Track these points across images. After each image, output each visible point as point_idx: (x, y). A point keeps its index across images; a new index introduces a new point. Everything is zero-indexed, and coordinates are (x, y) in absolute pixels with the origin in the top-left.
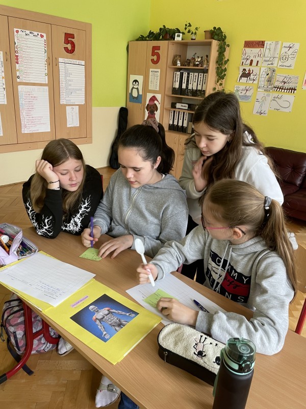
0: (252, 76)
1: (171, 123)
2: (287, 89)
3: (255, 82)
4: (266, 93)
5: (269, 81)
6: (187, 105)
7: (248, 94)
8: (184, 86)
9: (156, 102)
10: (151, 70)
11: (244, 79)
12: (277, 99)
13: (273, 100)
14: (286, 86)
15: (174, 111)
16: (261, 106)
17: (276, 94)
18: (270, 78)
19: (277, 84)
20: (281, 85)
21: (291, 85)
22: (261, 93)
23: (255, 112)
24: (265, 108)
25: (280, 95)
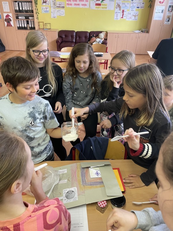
0: (47, 3)
1: (18, 26)
3: (49, 5)
4: (54, 9)
5: (54, 4)
6: (24, 17)
7: (48, 10)
8: (21, 9)
9: (9, 17)
10: (3, 2)
11: (44, 4)
12: (59, 11)
14: (61, 6)
15: (19, 20)
16: (54, 15)
17: (58, 9)
18: (54, 3)
19: (57, 5)
20: (59, 6)
21: (63, 6)
22: (52, 10)
23: (52, 17)
24: (56, 15)
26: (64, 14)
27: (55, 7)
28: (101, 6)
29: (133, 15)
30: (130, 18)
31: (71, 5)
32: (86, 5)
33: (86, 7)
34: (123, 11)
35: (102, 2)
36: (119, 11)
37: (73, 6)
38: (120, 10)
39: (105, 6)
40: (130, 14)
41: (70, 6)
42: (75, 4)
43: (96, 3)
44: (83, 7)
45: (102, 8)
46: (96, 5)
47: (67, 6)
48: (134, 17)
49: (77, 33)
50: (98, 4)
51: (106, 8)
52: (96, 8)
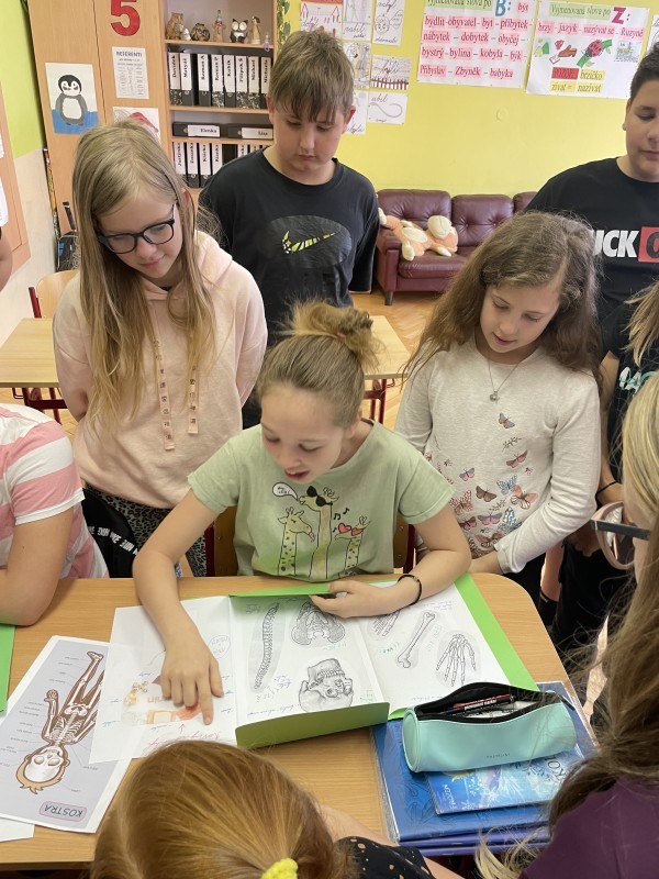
1: (182, 171)
2: (394, 83)
5: (361, 67)
6: (217, 128)
8: (203, 86)
10: (115, 49)
12: (379, 103)
13: (373, 104)
14: (391, 77)
15: (185, 144)
17: (376, 94)
18: (360, 62)
19: (375, 74)
20: (382, 75)
21: (399, 76)
24: (361, 119)
25: (384, 94)
26: (404, 114)
27: (363, 79)
28: (580, 81)
31: (440, 71)
32: (508, 74)
33: (507, 83)
35: (582, 62)
37: (451, 79)
39: (596, 82)
41: (435, 79)
42: (461, 71)
43: (557, 65)
44: (496, 82)
45: (582, 89)
46: (553, 77)
47: (422, 79)
49: (456, 204)
50: (564, 69)
51: (598, 89)
52: (555, 87)
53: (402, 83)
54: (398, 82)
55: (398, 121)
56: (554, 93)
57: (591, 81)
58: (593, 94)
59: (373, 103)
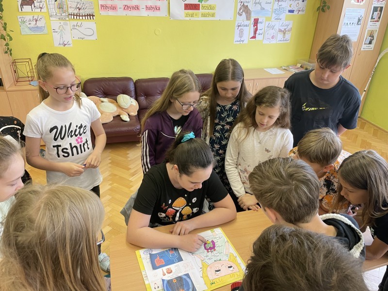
0: (36, 4)
2: (85, 16)
3: (44, 10)
11: (27, 8)
13: (74, 29)
14: (82, 12)
19: (71, 11)
20: (76, 11)
21: (88, 12)
23: (56, 44)
24: (67, 38)
25: (79, 23)
26: (95, 34)
27: (64, 14)
28: (201, 11)
29: (280, 31)
30: (273, 37)
31: (114, 8)
32: (157, 9)
33: (157, 14)
34: (256, 22)
36: (247, 22)
37: (121, 12)
38: (248, 18)
39: (211, 11)
40: (273, 27)
41: (111, 13)
42: (127, 7)
43: (186, 2)
44: (151, 13)
45: (204, 15)
46: (186, 9)
47: (104, 13)
48: (282, 35)
49: (138, 85)
50: (191, 4)
51: (213, 15)
52: (187, 15)
53: (90, 15)
54: (87, 15)
55: (93, 38)
56: (188, 19)
57: (208, 11)
58: (211, 18)
59: (74, 27)
